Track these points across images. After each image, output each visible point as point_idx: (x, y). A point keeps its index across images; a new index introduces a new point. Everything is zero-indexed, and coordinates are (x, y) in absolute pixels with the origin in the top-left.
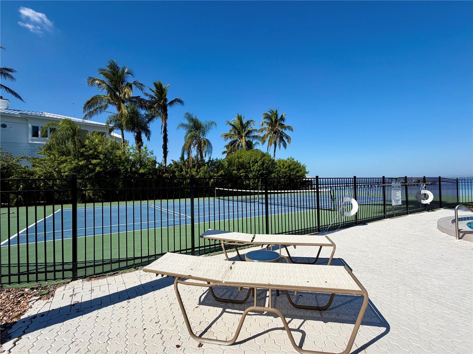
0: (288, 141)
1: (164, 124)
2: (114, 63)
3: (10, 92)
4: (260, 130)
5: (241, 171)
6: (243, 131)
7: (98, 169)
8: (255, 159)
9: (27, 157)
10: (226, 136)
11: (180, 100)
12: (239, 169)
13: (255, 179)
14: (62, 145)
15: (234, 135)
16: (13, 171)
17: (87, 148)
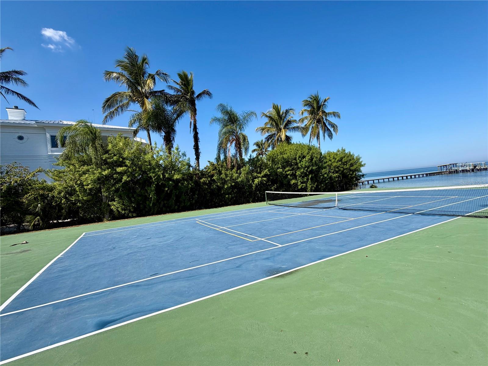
0: (334, 130)
1: (193, 120)
2: (132, 51)
3: (22, 99)
4: (300, 120)
5: (287, 169)
6: (282, 122)
7: (125, 178)
8: (302, 154)
9: (44, 170)
10: (263, 129)
11: (208, 92)
12: (284, 167)
13: (303, 177)
14: (82, 152)
15: (271, 128)
16: (30, 187)
17: (111, 154)
